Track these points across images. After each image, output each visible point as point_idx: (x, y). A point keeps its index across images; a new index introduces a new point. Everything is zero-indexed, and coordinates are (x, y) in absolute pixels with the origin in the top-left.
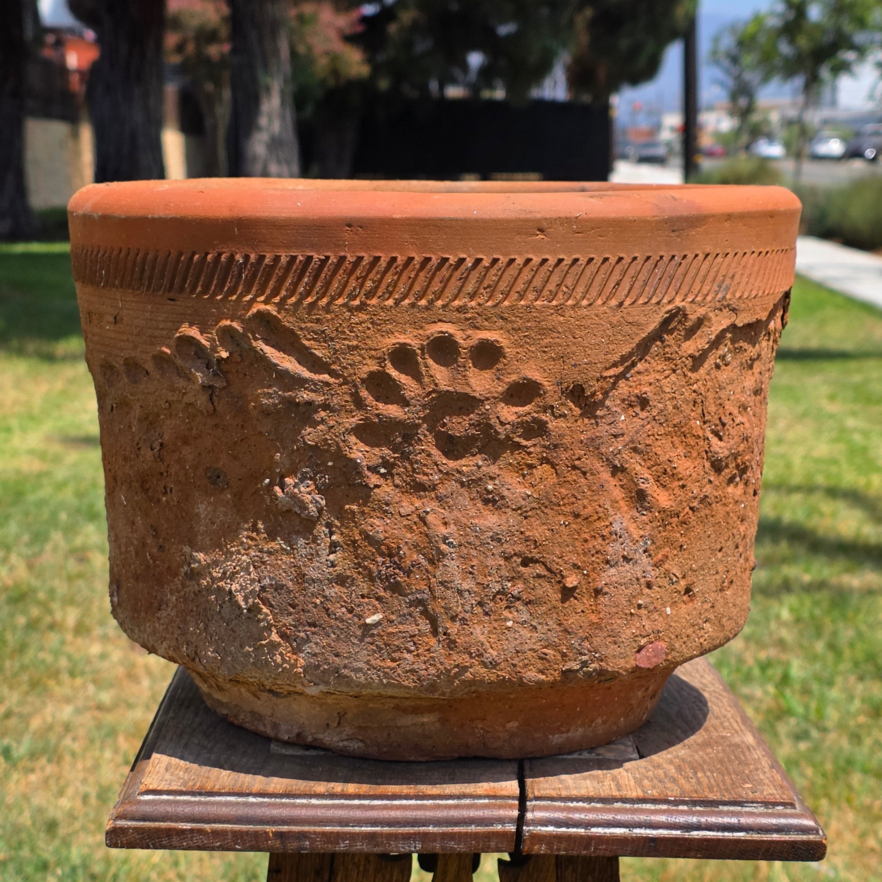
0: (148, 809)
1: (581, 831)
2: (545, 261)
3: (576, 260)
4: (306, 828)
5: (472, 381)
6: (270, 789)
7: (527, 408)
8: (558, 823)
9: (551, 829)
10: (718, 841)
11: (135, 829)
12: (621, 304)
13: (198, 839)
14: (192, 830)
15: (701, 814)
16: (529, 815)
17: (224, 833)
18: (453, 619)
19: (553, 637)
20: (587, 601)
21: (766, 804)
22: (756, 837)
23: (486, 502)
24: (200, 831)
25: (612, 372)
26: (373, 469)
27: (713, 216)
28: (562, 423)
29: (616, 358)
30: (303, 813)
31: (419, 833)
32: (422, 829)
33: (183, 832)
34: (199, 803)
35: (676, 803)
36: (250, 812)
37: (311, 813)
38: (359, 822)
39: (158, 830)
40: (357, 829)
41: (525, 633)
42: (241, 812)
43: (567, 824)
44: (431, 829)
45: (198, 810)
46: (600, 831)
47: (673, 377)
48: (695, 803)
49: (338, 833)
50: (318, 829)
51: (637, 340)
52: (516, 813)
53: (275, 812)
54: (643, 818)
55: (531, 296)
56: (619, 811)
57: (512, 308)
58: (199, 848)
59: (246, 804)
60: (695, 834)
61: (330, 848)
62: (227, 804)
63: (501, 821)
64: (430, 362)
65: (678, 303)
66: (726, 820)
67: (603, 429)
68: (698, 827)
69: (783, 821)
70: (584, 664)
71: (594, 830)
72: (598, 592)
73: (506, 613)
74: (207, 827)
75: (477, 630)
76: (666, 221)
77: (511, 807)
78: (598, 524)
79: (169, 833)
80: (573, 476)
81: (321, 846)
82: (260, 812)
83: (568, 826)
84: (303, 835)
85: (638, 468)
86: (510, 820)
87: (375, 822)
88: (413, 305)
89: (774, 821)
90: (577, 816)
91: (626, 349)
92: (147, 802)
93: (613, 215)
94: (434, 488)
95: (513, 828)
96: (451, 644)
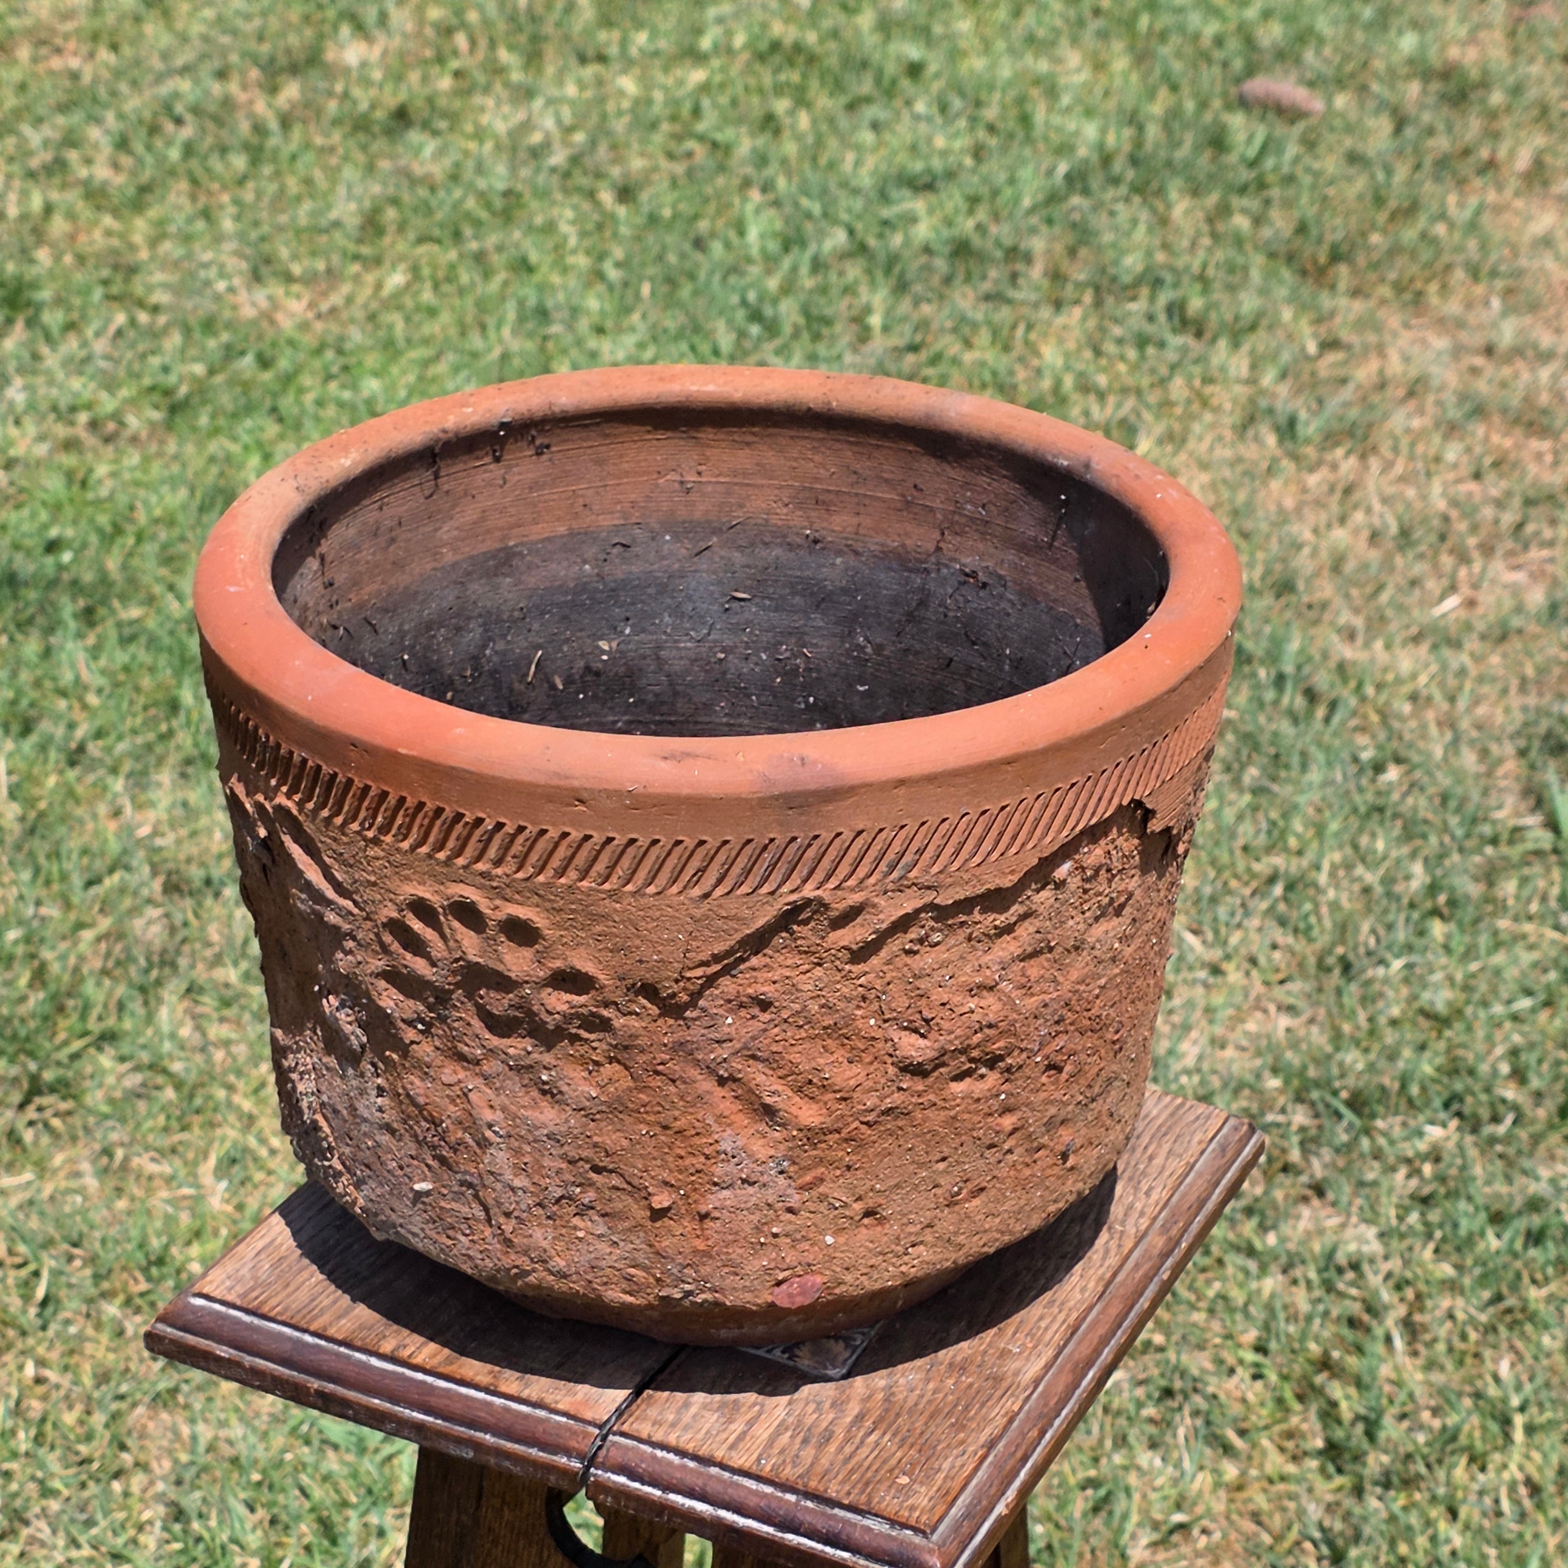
0: (195, 1317)
1: (657, 1493)
2: (587, 838)
3: (633, 841)
5: (508, 958)
7: (582, 999)
8: (633, 1475)
9: (622, 1480)
12: (706, 896)
13: (237, 1372)
14: (230, 1359)
16: (603, 1455)
17: (264, 1372)
18: (508, 1215)
19: (641, 1258)
20: (688, 1225)
21: (894, 1523)
23: (544, 1093)
24: (240, 1363)
25: (699, 972)
26: (410, 1023)
27: (868, 786)
28: (633, 1022)
29: (704, 956)
31: (474, 1440)
32: (478, 1434)
33: (220, 1358)
34: (251, 1325)
35: (785, 1488)
38: (411, 1406)
40: (406, 1413)
41: (604, 1248)
43: (644, 1479)
44: (489, 1437)
46: (679, 1499)
47: (818, 972)
48: (807, 1495)
50: (365, 1398)
51: (738, 936)
54: (736, 1496)
55: (573, 874)
56: (712, 1479)
57: (548, 885)
60: (789, 1537)
63: (569, 1452)
64: (456, 924)
65: (809, 891)
67: (696, 1033)
70: (688, 1294)
71: (673, 1497)
72: (703, 1217)
73: (576, 1221)
75: (538, 1234)
76: (776, 798)
78: (697, 1141)
80: (657, 1082)
83: (642, 1481)
84: (347, 1403)
85: (760, 1078)
86: (581, 1455)
87: (429, 1410)
88: (430, 856)
91: (719, 947)
92: (197, 1308)
93: (685, 791)
94: (478, 1063)
95: (578, 1466)
96: (508, 1243)
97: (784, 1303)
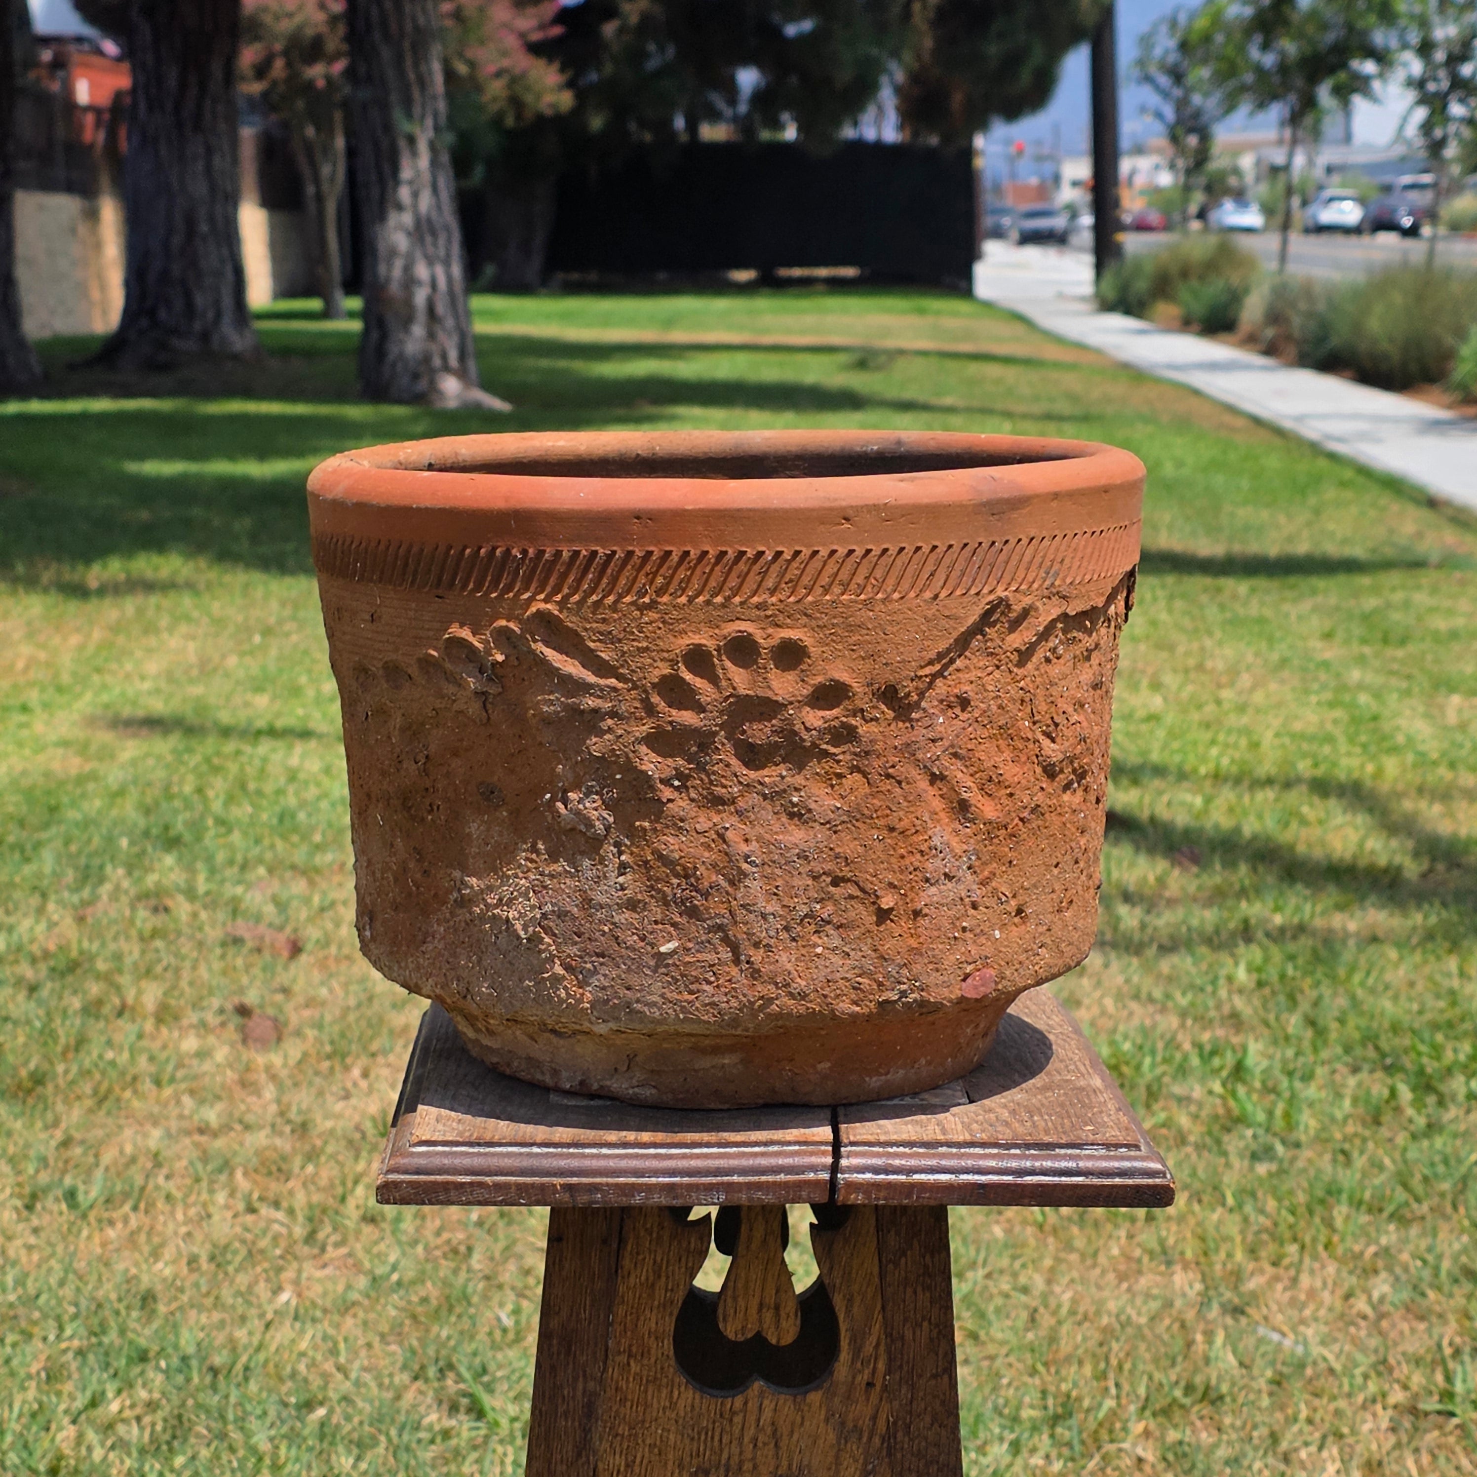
0: (422, 1162)
1: (902, 1178)
2: (851, 552)
3: (886, 550)
4: (598, 1180)
5: (774, 684)
6: (556, 1138)
7: (835, 712)
8: (876, 1170)
9: (868, 1176)
10: (1055, 1186)
11: (410, 1183)
12: (936, 597)
13: (479, 1193)
14: (471, 1184)
15: (1034, 1158)
16: (844, 1162)
17: (506, 1186)
18: (756, 945)
19: (868, 964)
20: (905, 924)
21: (1108, 1146)
22: (1096, 1181)
23: (791, 815)
24: (481, 1184)
25: (928, 670)
26: (666, 782)
27: (1037, 496)
28: (873, 728)
29: (932, 655)
30: (595, 1164)
31: (722, 1184)
32: (726, 1179)
33: (463, 1184)
34: (479, 1154)
35: (1008, 1146)
36: (535, 1163)
37: (602, 1163)
38: (656, 1173)
39: (435, 1183)
40: (654, 1180)
41: (837, 960)
42: (526, 1163)
43: (886, 1171)
44: (735, 1178)
45: (477, 1162)
46: (923, 1177)
47: (997, 674)
48: (1028, 1146)
49: (633, 1185)
50: (610, 1180)
51: (955, 635)
52: (829, 1160)
53: (562, 1163)
54: (970, 1163)
55: (837, 590)
56: (943, 1156)
57: (815, 603)
58: (480, 1203)
59: (529, 1155)
60: (1028, 1179)
61: (624, 1201)
62: (509, 1155)
63: (814, 1168)
64: (728, 664)
65: (1000, 593)
66: (1064, 1164)
67: (920, 733)
68: (1033, 1172)
69: (1127, 1164)
70: (903, 994)
71: (917, 1177)
72: (917, 914)
73: (815, 938)
74: (488, 1179)
75: (783, 958)
76: (984, 505)
77: (824, 1153)
78: (915, 838)
79: (446, 1186)
80: (887, 785)
81: (615, 1200)
82: (546, 1163)
83: (887, 1172)
84: (595, 1188)
85: (960, 775)
86: (823, 1168)
87: (673, 1173)
88: (708, 603)
89: (1116, 1164)
90: (897, 1162)
91: (942, 646)
92: (420, 1154)
93: (925, 501)
94: (733, 802)
95: (826, 1176)
96: (755, 974)
97: (971, 994)
